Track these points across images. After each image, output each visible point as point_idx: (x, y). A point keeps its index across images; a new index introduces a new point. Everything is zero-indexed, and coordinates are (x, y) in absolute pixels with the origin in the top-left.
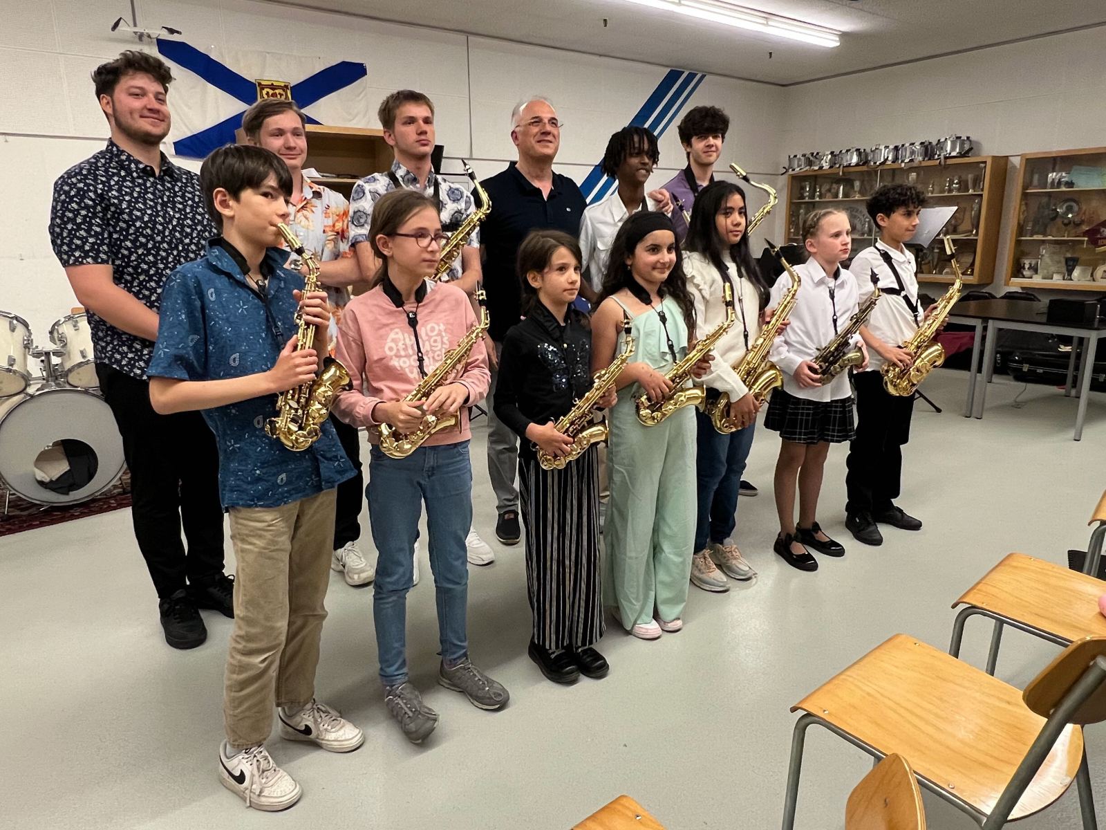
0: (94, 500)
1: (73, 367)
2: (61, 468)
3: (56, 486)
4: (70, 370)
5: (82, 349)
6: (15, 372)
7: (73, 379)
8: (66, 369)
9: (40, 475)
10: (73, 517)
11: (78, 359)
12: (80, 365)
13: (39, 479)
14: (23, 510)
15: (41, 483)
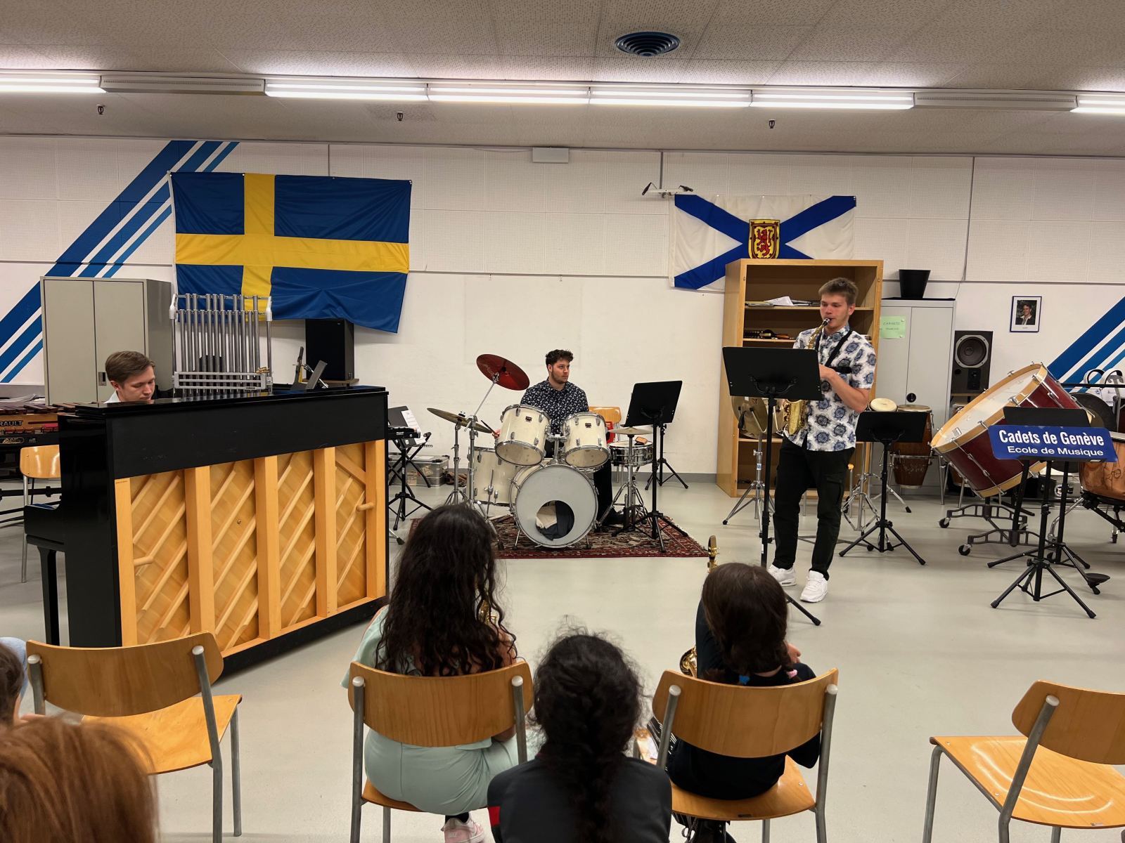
0: (567, 549)
1: (570, 451)
2: (551, 521)
3: (546, 533)
4: (568, 453)
5: (578, 438)
6: (537, 449)
7: (569, 459)
8: (566, 451)
9: (539, 523)
10: (552, 557)
11: (574, 446)
12: (575, 450)
13: (538, 525)
14: (525, 546)
15: (538, 528)
